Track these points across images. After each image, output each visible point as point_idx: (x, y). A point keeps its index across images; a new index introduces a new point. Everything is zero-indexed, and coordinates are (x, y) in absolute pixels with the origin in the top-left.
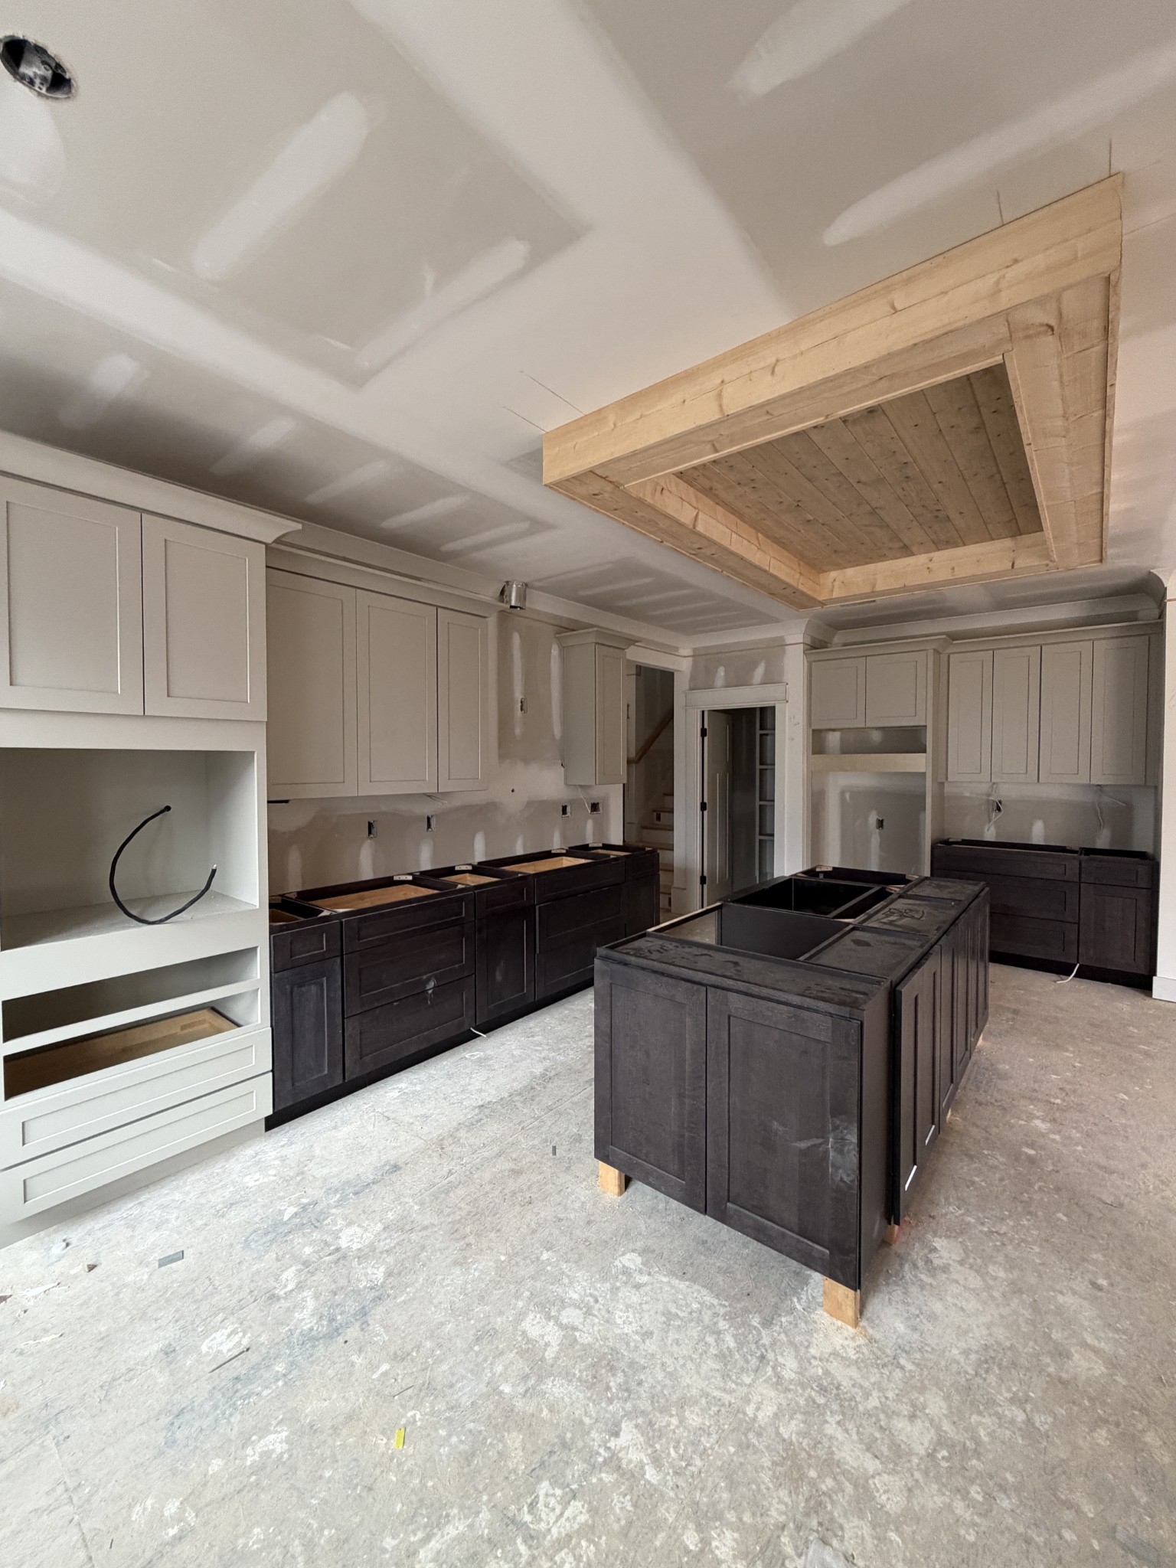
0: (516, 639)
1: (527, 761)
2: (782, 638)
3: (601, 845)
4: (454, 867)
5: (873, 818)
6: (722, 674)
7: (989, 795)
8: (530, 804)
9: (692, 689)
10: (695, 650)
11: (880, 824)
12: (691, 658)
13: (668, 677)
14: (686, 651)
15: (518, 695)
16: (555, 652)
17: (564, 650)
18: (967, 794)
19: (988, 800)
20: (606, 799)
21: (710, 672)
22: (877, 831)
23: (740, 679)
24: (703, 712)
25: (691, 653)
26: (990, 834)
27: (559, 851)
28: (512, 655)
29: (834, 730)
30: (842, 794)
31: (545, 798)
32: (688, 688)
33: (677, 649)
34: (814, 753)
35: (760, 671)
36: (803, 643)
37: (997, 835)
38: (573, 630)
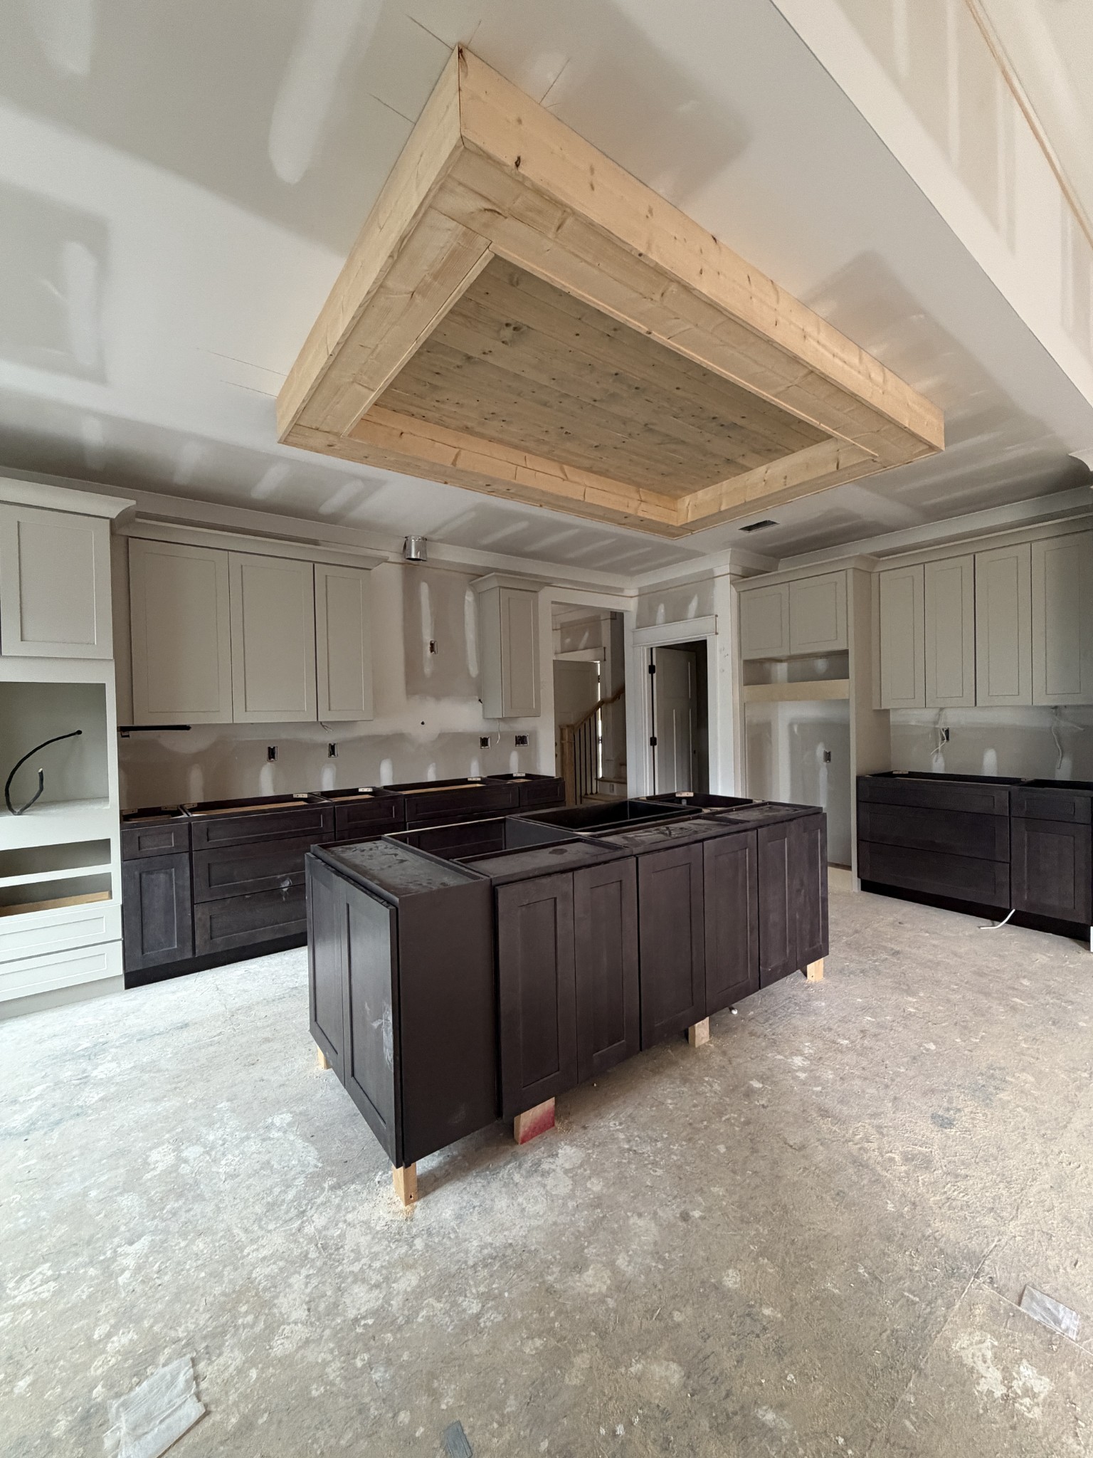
0: (424, 589)
1: (438, 697)
2: (711, 571)
3: (524, 775)
4: (357, 789)
5: (820, 751)
6: (662, 611)
7: (936, 723)
8: (442, 736)
9: (638, 627)
10: (640, 589)
11: (828, 757)
12: (636, 598)
13: (617, 618)
14: (634, 592)
15: (427, 638)
16: (469, 598)
17: (479, 597)
18: (913, 723)
19: (935, 729)
20: (534, 733)
21: (653, 611)
22: (825, 764)
23: (677, 615)
24: (652, 649)
25: (637, 594)
26: (938, 766)
27: (474, 779)
28: (419, 603)
29: (779, 661)
30: (791, 725)
31: (460, 731)
32: (634, 626)
33: (622, 590)
34: (746, 684)
35: (693, 606)
36: (730, 574)
37: (946, 768)
38: (482, 576)
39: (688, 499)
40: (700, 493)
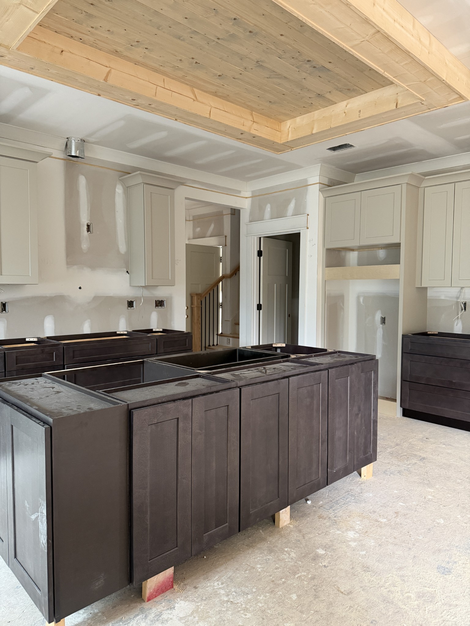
0: (82, 180)
1: (93, 267)
2: (306, 180)
3: (161, 330)
5: (378, 316)
6: (269, 209)
7: (458, 298)
8: (96, 298)
9: (250, 221)
10: (253, 192)
11: (383, 320)
12: (250, 199)
13: (235, 213)
14: (249, 194)
15: (85, 220)
16: (119, 190)
17: (127, 190)
18: (443, 298)
19: (457, 302)
20: (170, 299)
21: (262, 209)
22: (381, 325)
23: (279, 214)
24: (260, 238)
25: (250, 196)
26: (458, 329)
27: (121, 333)
28: (78, 190)
29: (353, 250)
30: (358, 298)
31: (111, 295)
32: (248, 221)
33: (240, 192)
34: (327, 267)
35: (292, 206)
36: (320, 183)
37: (463, 329)
38: (130, 174)
39: (289, 123)
40: (298, 119)
